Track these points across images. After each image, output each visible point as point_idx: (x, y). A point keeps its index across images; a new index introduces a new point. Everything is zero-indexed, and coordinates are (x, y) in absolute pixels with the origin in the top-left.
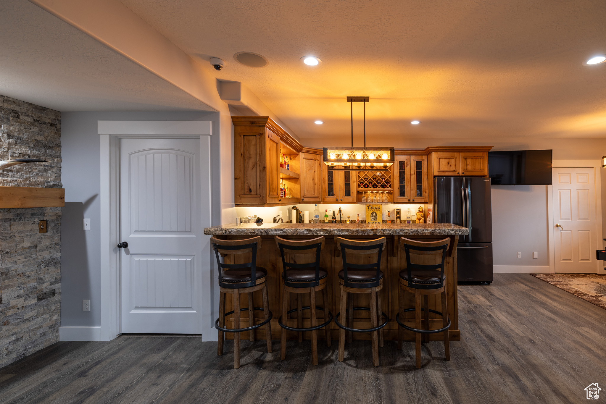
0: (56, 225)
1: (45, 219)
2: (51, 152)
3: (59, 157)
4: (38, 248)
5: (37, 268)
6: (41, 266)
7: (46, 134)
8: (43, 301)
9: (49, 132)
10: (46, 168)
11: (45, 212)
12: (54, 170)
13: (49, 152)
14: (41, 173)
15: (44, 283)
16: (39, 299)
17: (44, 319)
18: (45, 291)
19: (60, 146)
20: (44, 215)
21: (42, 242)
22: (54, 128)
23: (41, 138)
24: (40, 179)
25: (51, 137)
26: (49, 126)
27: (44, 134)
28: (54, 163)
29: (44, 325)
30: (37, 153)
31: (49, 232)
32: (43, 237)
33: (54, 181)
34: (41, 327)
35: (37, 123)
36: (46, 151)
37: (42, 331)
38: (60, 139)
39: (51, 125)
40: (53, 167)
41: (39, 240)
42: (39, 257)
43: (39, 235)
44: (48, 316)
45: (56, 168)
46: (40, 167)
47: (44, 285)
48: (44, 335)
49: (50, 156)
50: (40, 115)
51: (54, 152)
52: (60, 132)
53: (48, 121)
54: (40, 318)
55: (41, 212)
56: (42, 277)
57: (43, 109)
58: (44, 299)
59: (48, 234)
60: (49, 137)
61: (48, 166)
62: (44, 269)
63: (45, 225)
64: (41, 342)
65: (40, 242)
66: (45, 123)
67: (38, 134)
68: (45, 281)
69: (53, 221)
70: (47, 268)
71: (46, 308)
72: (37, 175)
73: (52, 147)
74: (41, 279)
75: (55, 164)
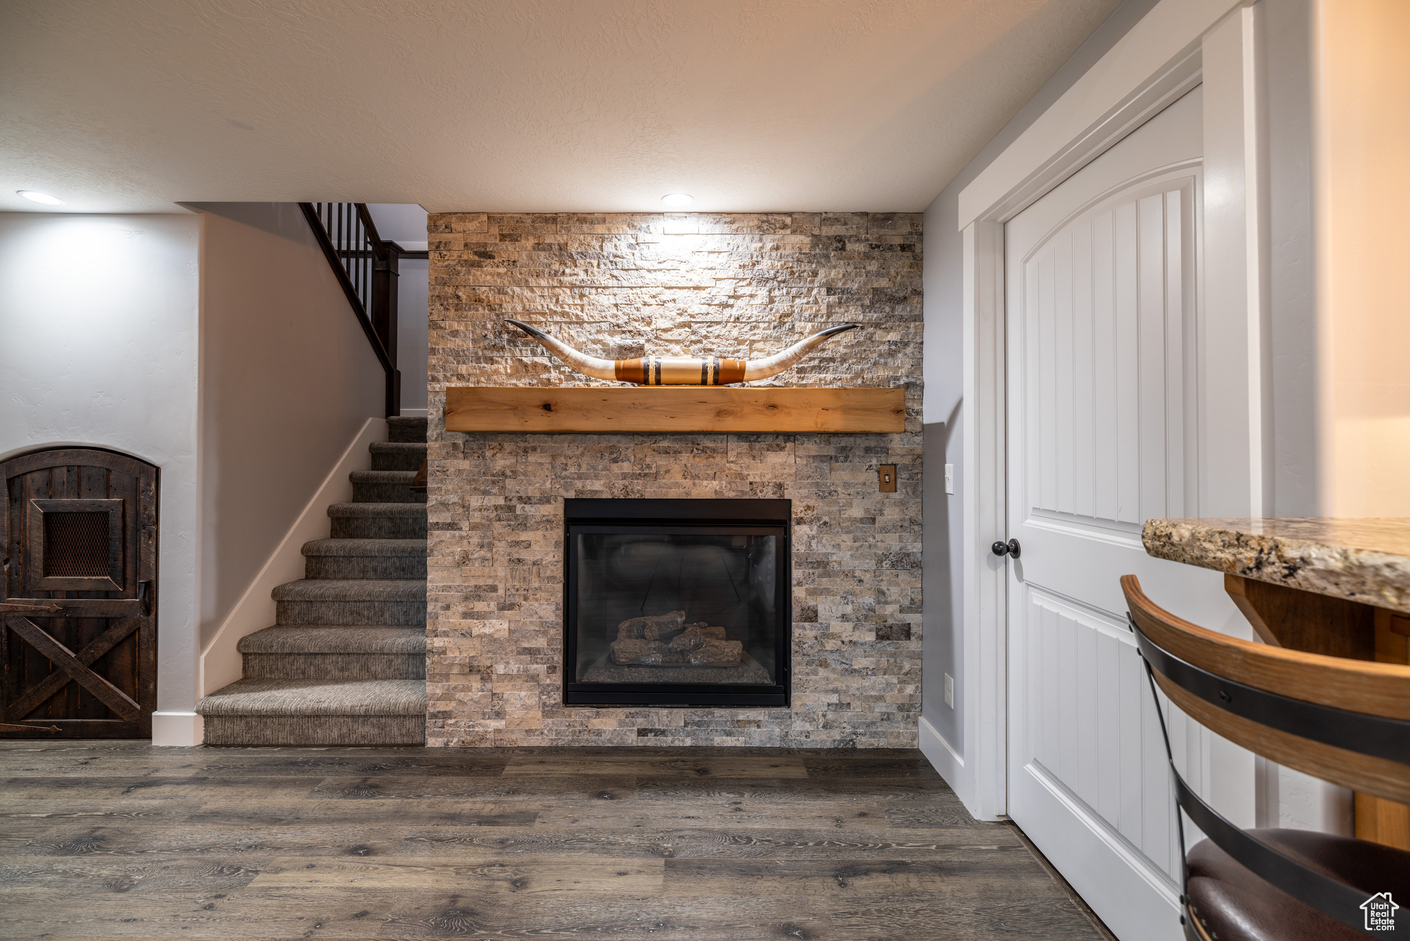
0: (911, 478)
1: (890, 462)
2: (903, 310)
3: (919, 318)
4: (877, 525)
5: (875, 567)
6: (884, 564)
7: (892, 272)
8: (886, 642)
9: (899, 265)
10: (893, 347)
11: (890, 446)
12: (909, 350)
13: (899, 310)
14: (882, 360)
15: (886, 603)
16: (881, 637)
17: (888, 684)
18: (890, 621)
19: (920, 293)
20: (886, 451)
21: (885, 513)
22: (909, 254)
23: (883, 283)
24: (882, 373)
25: (903, 277)
26: (900, 253)
27: (888, 273)
28: (907, 334)
29: (888, 696)
30: (875, 316)
31: (899, 491)
32: (886, 500)
33: (907, 377)
34: (880, 698)
35: (876, 253)
36: (893, 309)
37: (884, 710)
38: (921, 276)
39: (903, 248)
40: (906, 344)
41: (878, 506)
42: (879, 544)
43: (879, 496)
44: (895, 681)
45: (912, 345)
46: (881, 347)
47: (889, 609)
48: (888, 719)
49: (901, 318)
50: (882, 232)
51: (908, 309)
52: (922, 259)
53: (898, 241)
54: (880, 680)
55: (882, 445)
56: (884, 588)
57: (885, 219)
58: (888, 638)
59: (897, 496)
60: (899, 278)
61: (895, 343)
62: (888, 572)
63: (893, 477)
64: (884, 733)
65: (881, 513)
66: (891, 248)
67: (878, 275)
68: (889, 599)
69: (905, 467)
70: (894, 571)
71: (892, 660)
72: (875, 364)
73: (905, 298)
74: (883, 593)
75: (911, 336)
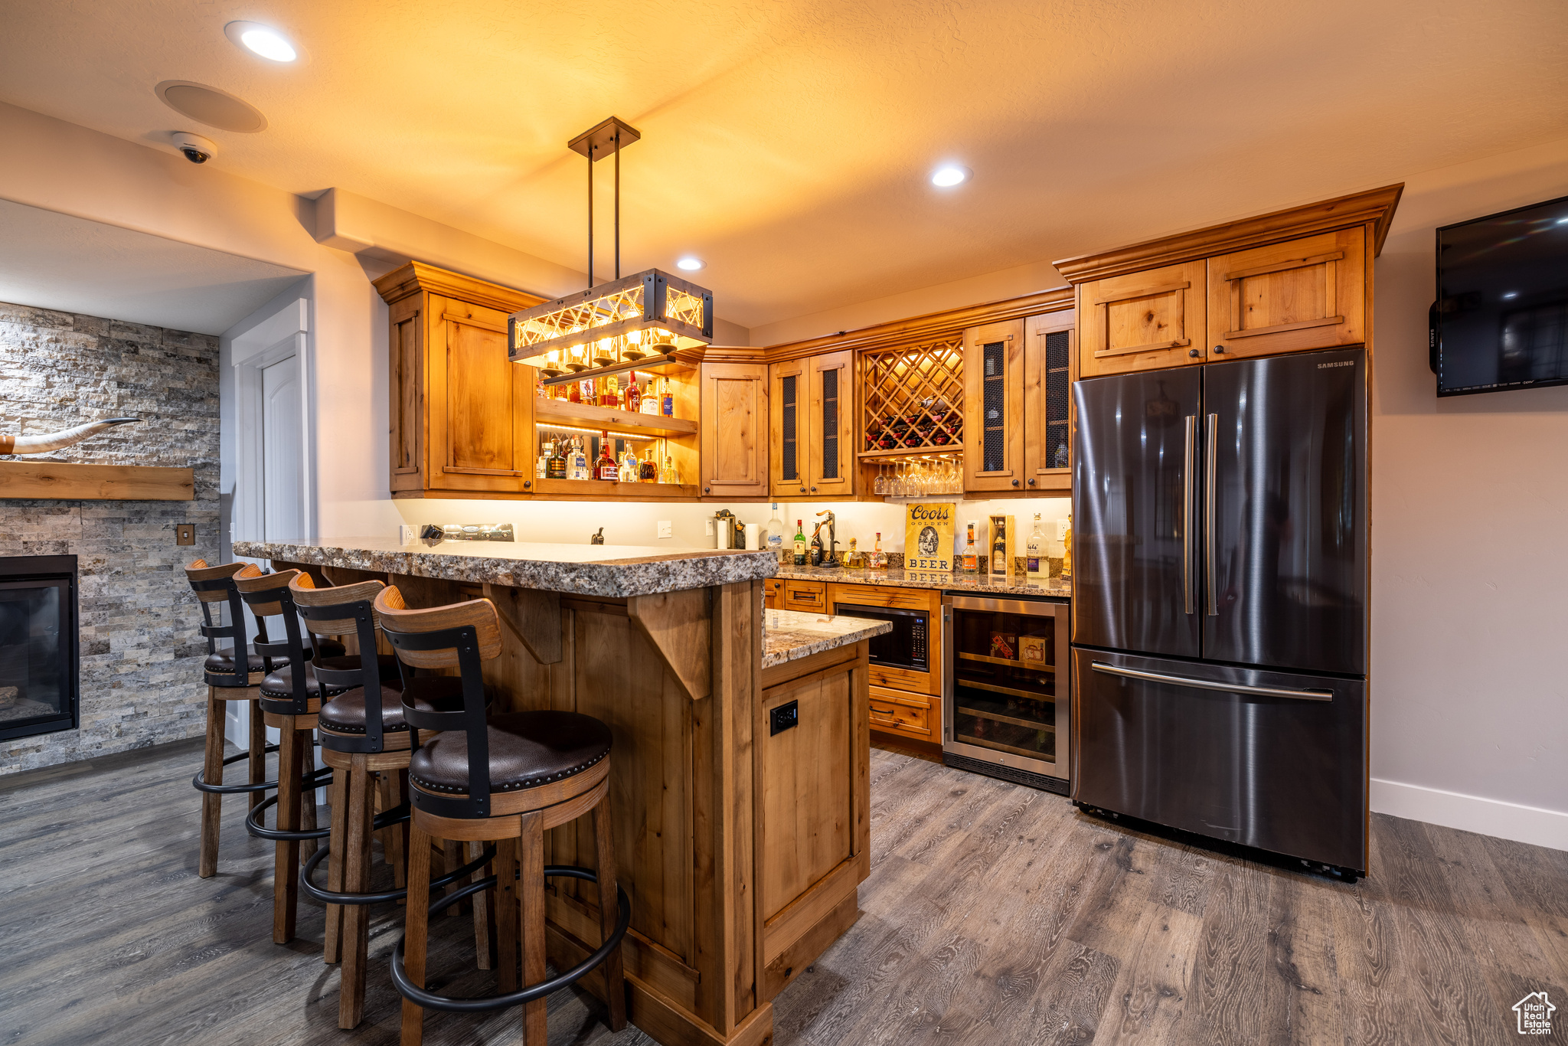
0: (209, 534)
1: (187, 522)
2: (200, 407)
3: (217, 415)
4: (174, 571)
5: (173, 603)
6: (182, 600)
7: (189, 377)
8: (184, 659)
9: (196, 374)
10: (190, 435)
11: (187, 510)
12: (206, 438)
13: (196, 407)
14: (179, 444)
15: (185, 629)
16: (179, 655)
17: (186, 690)
18: (189, 643)
19: (216, 396)
20: (184, 514)
21: (183, 561)
22: (206, 366)
23: (180, 385)
24: (178, 454)
25: (199, 382)
26: (196, 364)
27: (184, 378)
28: (205, 427)
29: (187, 700)
30: (171, 409)
31: (197, 544)
32: (184, 552)
33: (205, 458)
34: (180, 702)
35: (172, 360)
36: (190, 406)
37: (184, 710)
38: (218, 384)
39: (199, 360)
40: (204, 434)
41: (176, 556)
42: (177, 585)
43: (176, 549)
44: (194, 686)
45: (209, 435)
46: (178, 434)
47: (187, 634)
48: (188, 716)
49: (198, 414)
50: (178, 345)
51: (205, 407)
52: (218, 371)
53: (194, 354)
54: (179, 688)
55: (179, 509)
56: (182, 617)
57: (183, 335)
58: (187, 656)
59: (195, 548)
60: (196, 383)
61: (193, 432)
62: (187, 606)
63: (191, 534)
64: (183, 728)
65: (179, 561)
66: (187, 358)
67: (174, 377)
68: (187, 626)
69: (203, 526)
70: (193, 605)
71: (191, 672)
72: (171, 446)
73: (202, 399)
74: (182, 622)
75: (207, 428)
